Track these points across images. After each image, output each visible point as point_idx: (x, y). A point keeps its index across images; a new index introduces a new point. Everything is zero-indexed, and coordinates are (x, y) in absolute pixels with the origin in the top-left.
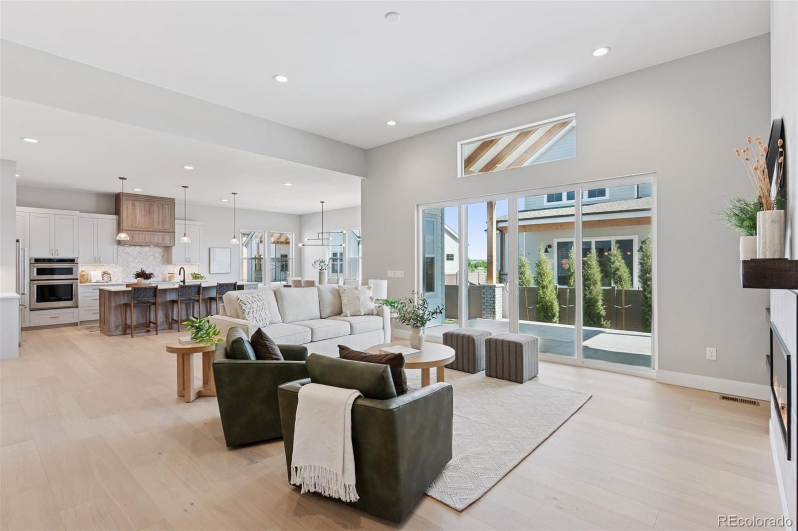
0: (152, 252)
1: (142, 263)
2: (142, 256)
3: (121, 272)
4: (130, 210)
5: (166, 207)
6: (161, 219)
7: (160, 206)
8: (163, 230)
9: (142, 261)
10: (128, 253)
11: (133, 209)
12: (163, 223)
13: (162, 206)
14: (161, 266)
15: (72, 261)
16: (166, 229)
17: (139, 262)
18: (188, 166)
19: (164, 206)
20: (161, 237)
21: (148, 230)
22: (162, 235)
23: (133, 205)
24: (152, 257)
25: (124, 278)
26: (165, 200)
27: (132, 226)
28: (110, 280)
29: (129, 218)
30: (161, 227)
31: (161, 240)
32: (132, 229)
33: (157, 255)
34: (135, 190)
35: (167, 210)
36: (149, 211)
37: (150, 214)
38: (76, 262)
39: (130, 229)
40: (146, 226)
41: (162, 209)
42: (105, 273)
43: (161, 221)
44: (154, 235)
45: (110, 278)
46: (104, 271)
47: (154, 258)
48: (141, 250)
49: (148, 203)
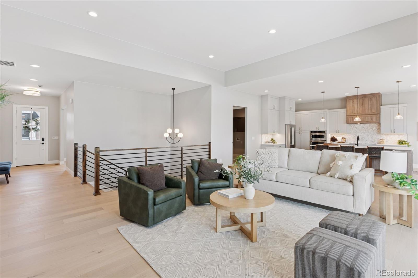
0: (371, 127)
1: (364, 133)
2: (364, 129)
3: (353, 138)
4: (352, 104)
5: (373, 99)
6: (370, 107)
7: (369, 99)
8: (371, 113)
9: (365, 132)
10: (356, 128)
11: (353, 104)
12: (371, 109)
13: (371, 98)
14: (377, 135)
15: (324, 132)
16: (373, 113)
17: (363, 132)
18: (320, 81)
19: (372, 99)
20: (370, 117)
21: (362, 114)
22: (371, 116)
23: (353, 102)
24: (371, 129)
25: (354, 141)
26: (372, 95)
27: (353, 113)
28: (346, 142)
29: (351, 109)
30: (370, 112)
31: (370, 119)
32: (353, 115)
33: (374, 128)
34: (346, 94)
35: (374, 101)
36: (362, 103)
37: (363, 105)
38: (325, 133)
39: (352, 115)
40: (361, 112)
41: (371, 100)
42: (343, 138)
43: (370, 108)
44: (365, 117)
45: (346, 141)
46: (343, 137)
47: (372, 130)
48: (364, 126)
49: (361, 99)
